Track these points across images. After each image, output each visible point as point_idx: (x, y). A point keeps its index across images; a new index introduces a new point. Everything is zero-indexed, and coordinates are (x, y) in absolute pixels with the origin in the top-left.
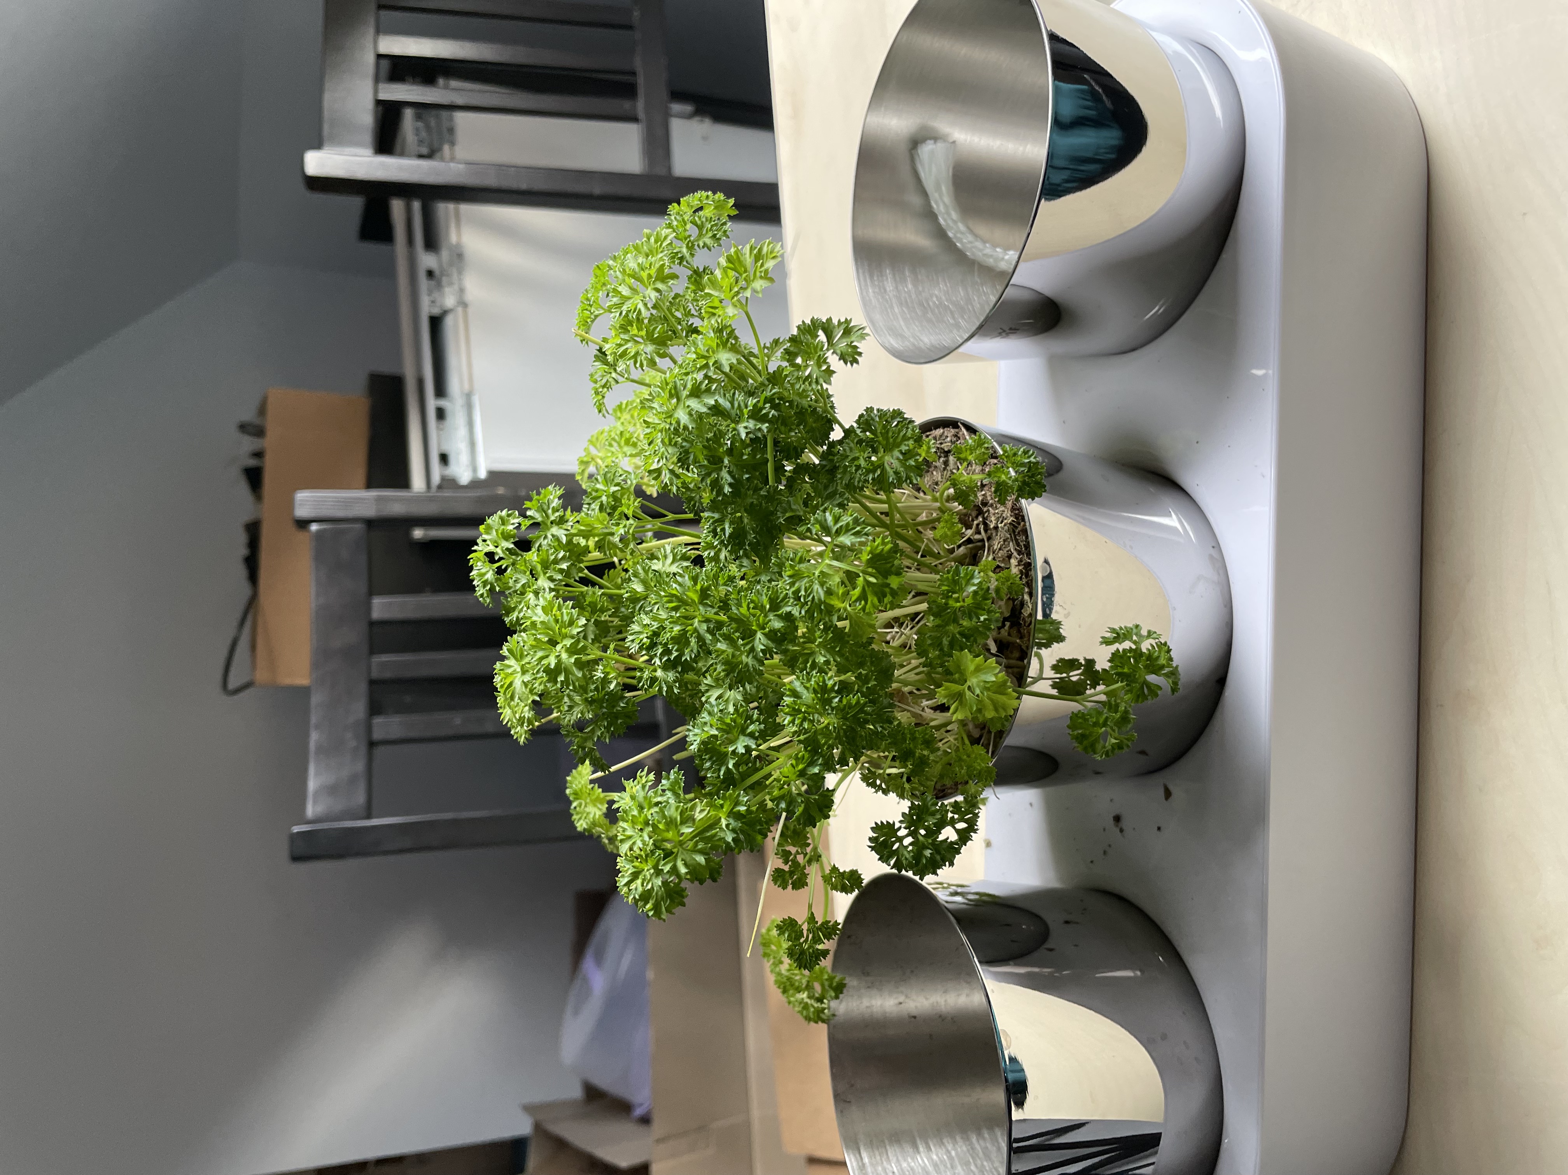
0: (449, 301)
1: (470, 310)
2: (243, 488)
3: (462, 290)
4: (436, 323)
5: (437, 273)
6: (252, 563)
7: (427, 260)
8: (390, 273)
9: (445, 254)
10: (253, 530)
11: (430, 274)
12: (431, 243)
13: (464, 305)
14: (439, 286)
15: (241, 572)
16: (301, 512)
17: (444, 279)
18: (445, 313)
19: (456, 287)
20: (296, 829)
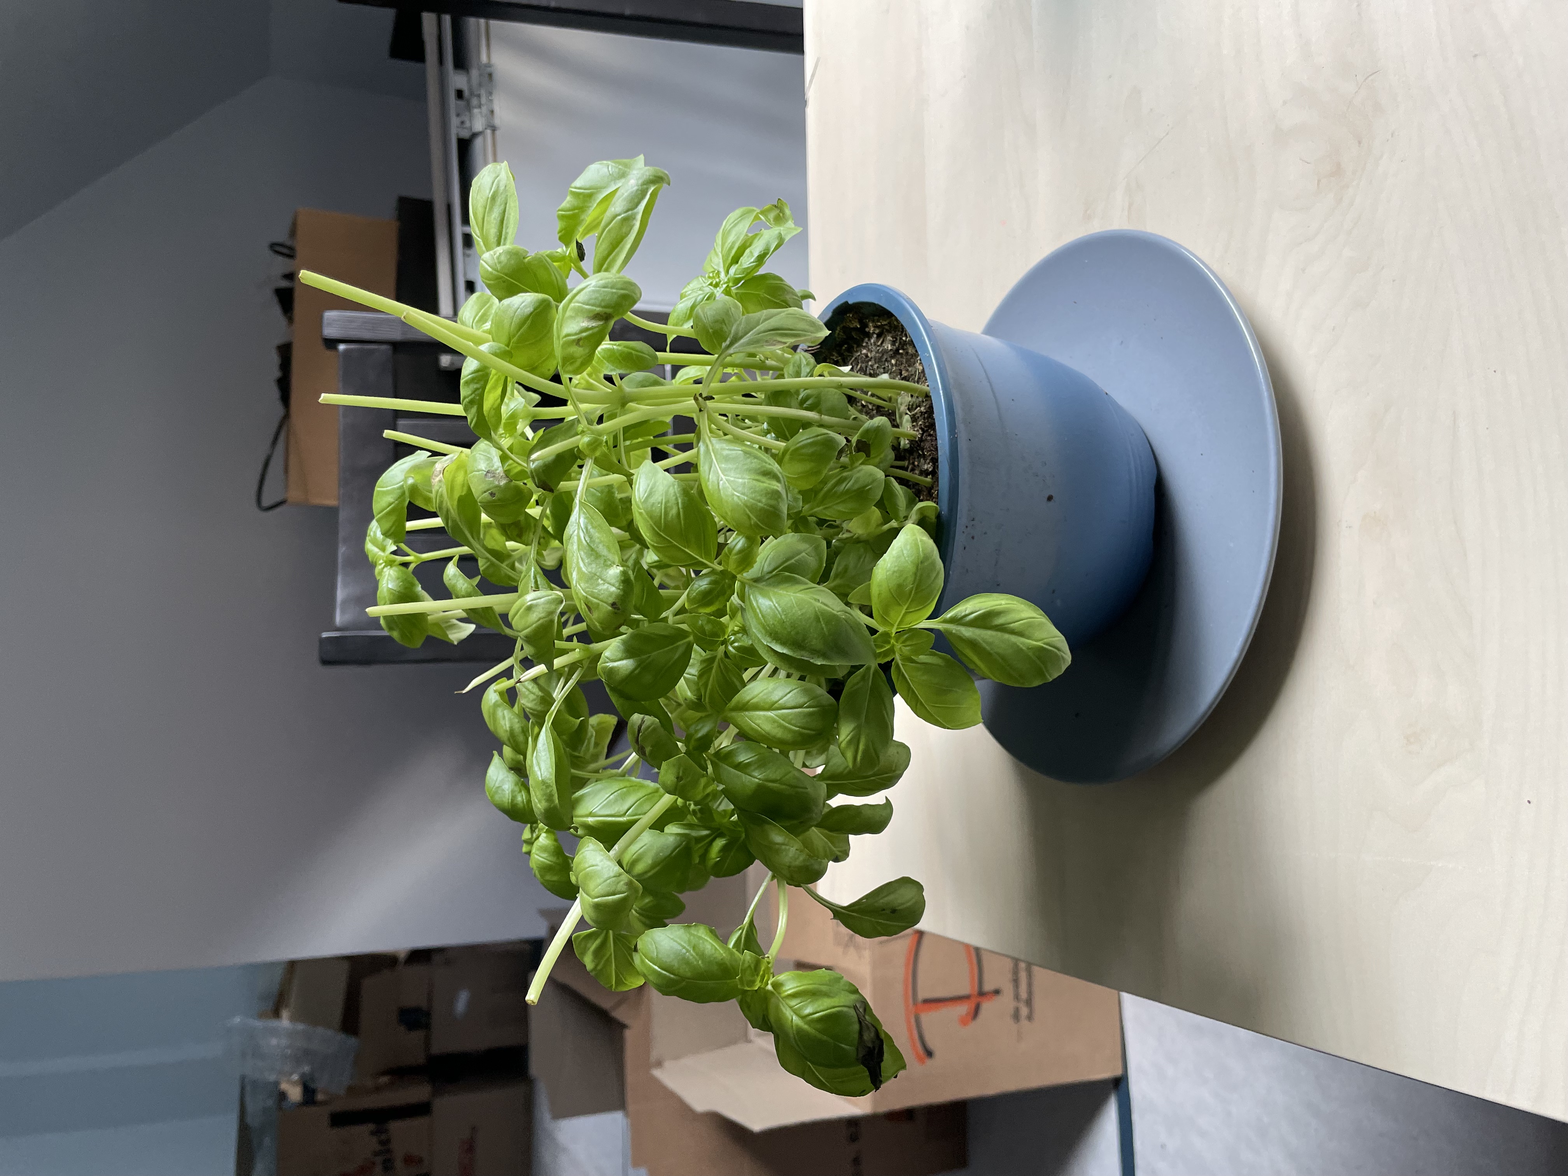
0: (478, 125)
2: (276, 310)
3: (491, 112)
4: (465, 143)
5: (466, 93)
6: (284, 385)
7: (458, 80)
8: (421, 96)
9: (474, 73)
10: (285, 352)
11: (460, 94)
12: (461, 63)
13: (492, 127)
14: (469, 107)
15: (275, 393)
16: (330, 332)
17: (474, 101)
18: (475, 135)
19: (484, 109)
20: (325, 635)
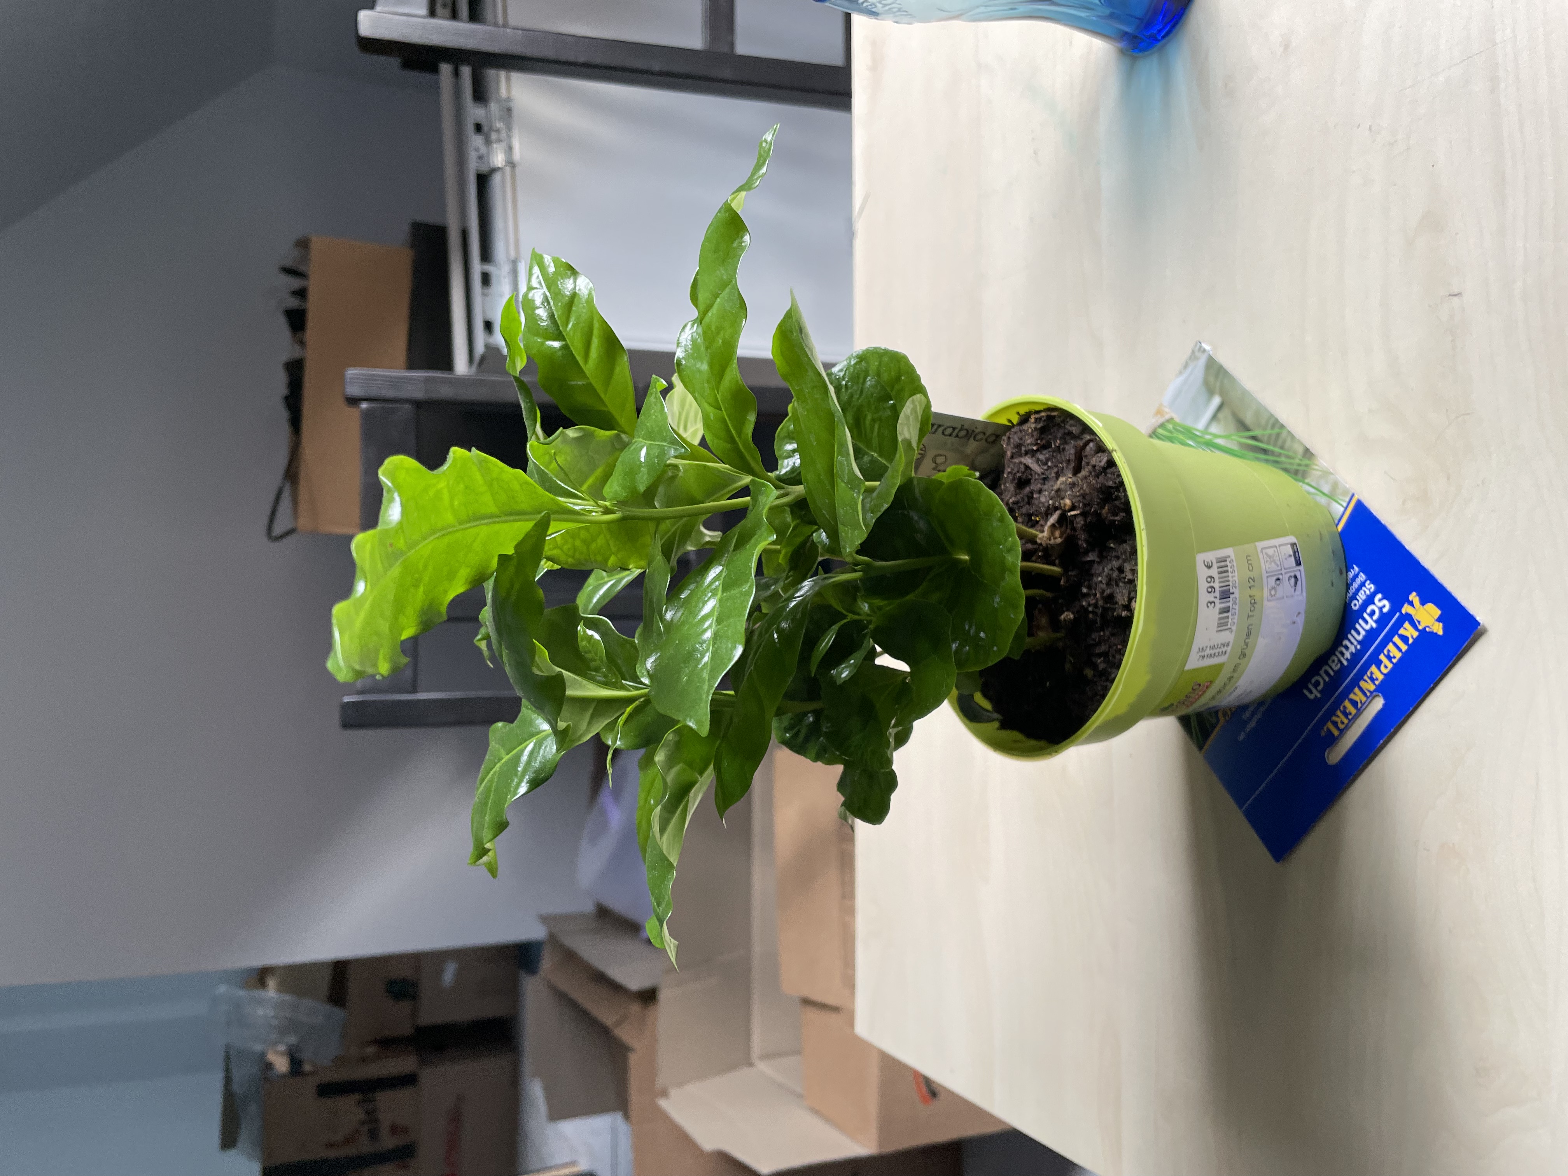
0: (498, 159)
1: (517, 169)
3: (510, 148)
4: (483, 180)
5: (486, 126)
6: (293, 406)
7: (475, 112)
9: (493, 106)
10: (295, 368)
11: (478, 127)
12: (480, 95)
13: (511, 164)
14: (488, 142)
15: (284, 415)
16: (350, 386)
17: (493, 134)
18: (493, 171)
19: (503, 145)
20: (347, 699)
